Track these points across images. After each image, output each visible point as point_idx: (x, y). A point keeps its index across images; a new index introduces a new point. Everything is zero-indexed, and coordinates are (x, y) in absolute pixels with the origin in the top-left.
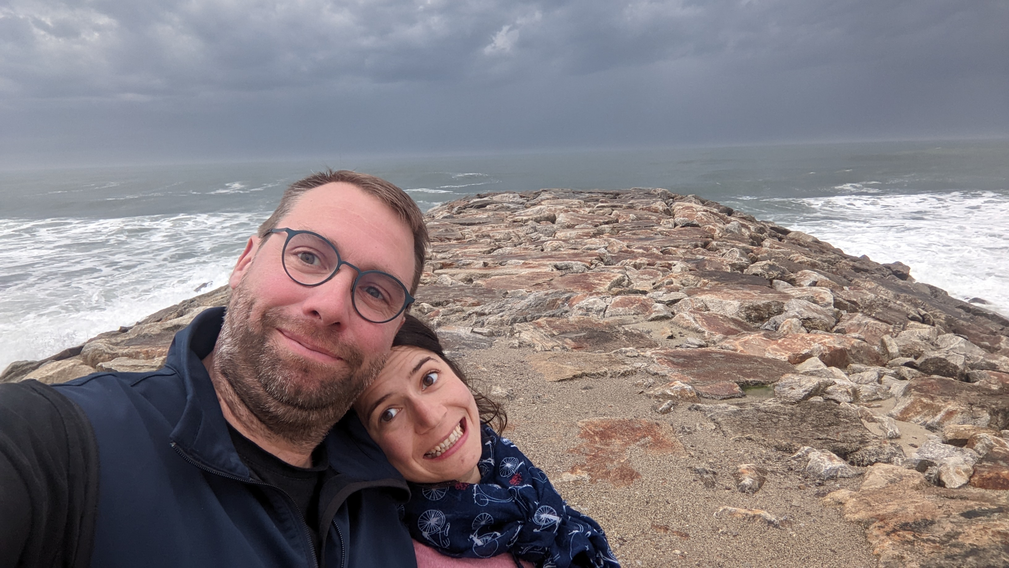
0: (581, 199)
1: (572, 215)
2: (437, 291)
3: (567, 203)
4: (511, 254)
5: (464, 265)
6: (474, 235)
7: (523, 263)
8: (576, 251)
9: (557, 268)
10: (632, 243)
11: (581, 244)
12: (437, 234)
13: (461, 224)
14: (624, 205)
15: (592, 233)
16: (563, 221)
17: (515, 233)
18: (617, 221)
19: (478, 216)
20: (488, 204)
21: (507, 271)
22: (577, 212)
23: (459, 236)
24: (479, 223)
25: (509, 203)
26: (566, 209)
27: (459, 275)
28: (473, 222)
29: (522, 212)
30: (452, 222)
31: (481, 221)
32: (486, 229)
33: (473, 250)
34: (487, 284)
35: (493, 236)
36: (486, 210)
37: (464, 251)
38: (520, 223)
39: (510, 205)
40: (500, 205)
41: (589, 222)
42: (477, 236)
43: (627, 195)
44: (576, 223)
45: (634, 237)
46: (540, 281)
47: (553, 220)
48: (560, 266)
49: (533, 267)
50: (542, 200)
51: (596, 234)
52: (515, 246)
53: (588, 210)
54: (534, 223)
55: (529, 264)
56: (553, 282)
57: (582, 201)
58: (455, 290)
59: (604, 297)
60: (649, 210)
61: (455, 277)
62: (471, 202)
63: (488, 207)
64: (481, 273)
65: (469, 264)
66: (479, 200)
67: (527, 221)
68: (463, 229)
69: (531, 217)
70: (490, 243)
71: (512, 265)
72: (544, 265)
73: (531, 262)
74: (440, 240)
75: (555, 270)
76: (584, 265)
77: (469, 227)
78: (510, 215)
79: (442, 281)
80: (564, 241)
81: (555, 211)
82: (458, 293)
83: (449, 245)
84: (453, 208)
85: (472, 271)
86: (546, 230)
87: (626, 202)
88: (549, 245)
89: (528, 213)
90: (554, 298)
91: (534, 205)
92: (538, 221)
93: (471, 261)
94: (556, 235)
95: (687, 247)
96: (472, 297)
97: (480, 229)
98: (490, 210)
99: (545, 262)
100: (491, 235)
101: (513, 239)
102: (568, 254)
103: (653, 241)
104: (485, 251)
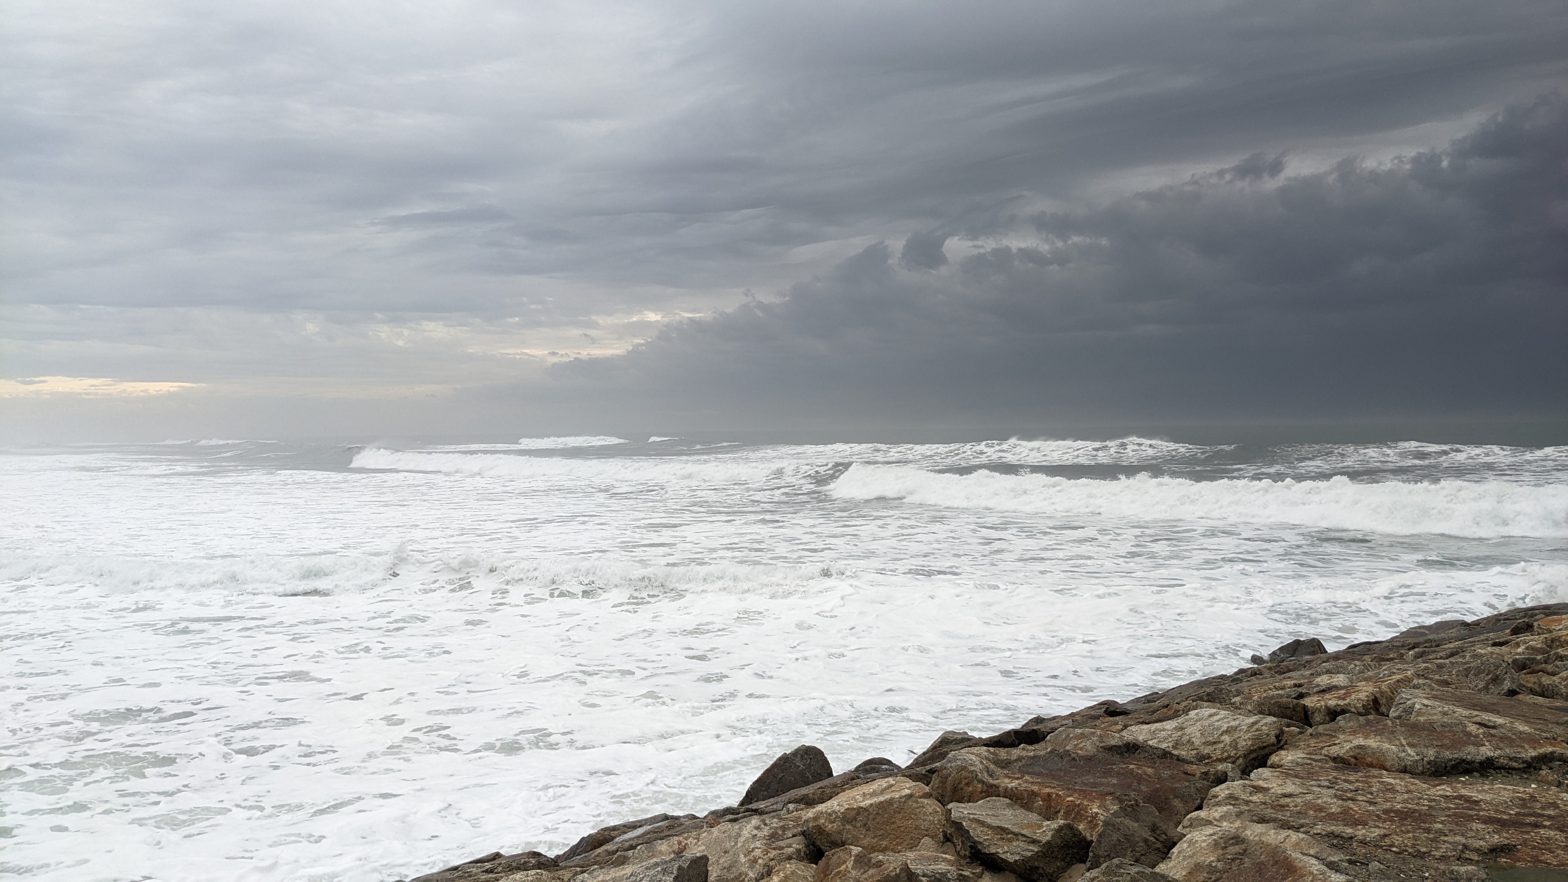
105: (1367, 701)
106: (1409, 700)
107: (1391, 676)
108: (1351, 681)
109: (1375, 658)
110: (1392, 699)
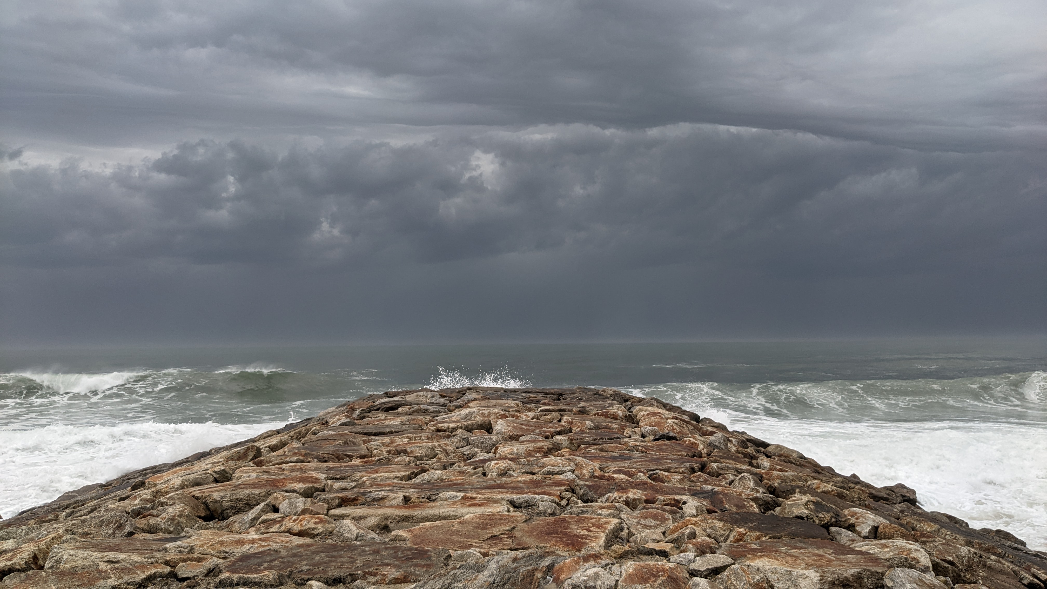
0: (517, 400)
1: (513, 422)
2: (335, 554)
3: (501, 405)
4: (442, 480)
5: (374, 500)
6: (385, 450)
7: (463, 498)
8: (534, 477)
9: (515, 505)
10: (604, 464)
11: (536, 465)
12: (333, 449)
13: (366, 434)
14: (574, 409)
15: (546, 448)
16: (503, 431)
17: (442, 447)
18: (571, 431)
19: (387, 422)
20: (400, 406)
21: (441, 511)
22: (518, 417)
23: (364, 452)
24: (391, 433)
25: (427, 404)
26: (502, 413)
27: (369, 519)
28: (382, 430)
29: (446, 416)
30: (352, 430)
31: (393, 430)
32: (401, 441)
33: (386, 474)
34: (414, 536)
35: (412, 452)
36: (398, 414)
37: (373, 476)
38: (447, 433)
39: (429, 407)
40: (416, 407)
41: (537, 431)
42: (389, 452)
43: (573, 396)
44: (521, 433)
45: (604, 454)
46: (496, 531)
47: (488, 428)
48: (518, 502)
49: (480, 505)
50: (469, 401)
51: (551, 449)
52: (445, 468)
53: (531, 414)
54: (465, 432)
55: (472, 498)
56: (517, 533)
57: (520, 403)
58: (364, 551)
59: (607, 565)
60: (606, 415)
61: (363, 523)
62: (378, 402)
63: (400, 409)
64: (401, 514)
65: (382, 499)
66: (387, 400)
67: (455, 429)
68: (370, 441)
69: (460, 424)
70: (410, 463)
71: (446, 500)
72: (496, 501)
73: (474, 496)
74: (337, 457)
75: (512, 509)
76: (553, 501)
77: (377, 438)
78: (431, 421)
79: (341, 530)
80: (511, 460)
81: (489, 415)
82: (371, 558)
83: (351, 466)
84: (354, 410)
85: (388, 511)
86: (482, 443)
87: (575, 405)
88: (494, 467)
89: (454, 419)
90: (529, 568)
91: (459, 407)
92: (469, 429)
93: (385, 494)
94: (499, 451)
95: (681, 471)
96: (395, 566)
97: (392, 442)
98: (403, 414)
99: (495, 495)
100: (409, 450)
101: (440, 456)
102: (525, 482)
103: (632, 461)
104: (404, 476)
105: (29, 558)
106: (59, 553)
107: (47, 535)
108: (18, 544)
109: (37, 521)
110: (47, 553)
